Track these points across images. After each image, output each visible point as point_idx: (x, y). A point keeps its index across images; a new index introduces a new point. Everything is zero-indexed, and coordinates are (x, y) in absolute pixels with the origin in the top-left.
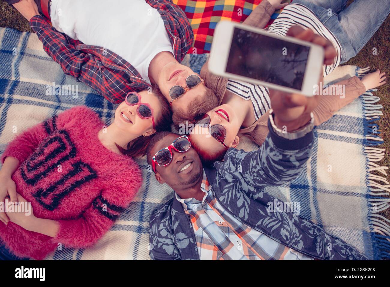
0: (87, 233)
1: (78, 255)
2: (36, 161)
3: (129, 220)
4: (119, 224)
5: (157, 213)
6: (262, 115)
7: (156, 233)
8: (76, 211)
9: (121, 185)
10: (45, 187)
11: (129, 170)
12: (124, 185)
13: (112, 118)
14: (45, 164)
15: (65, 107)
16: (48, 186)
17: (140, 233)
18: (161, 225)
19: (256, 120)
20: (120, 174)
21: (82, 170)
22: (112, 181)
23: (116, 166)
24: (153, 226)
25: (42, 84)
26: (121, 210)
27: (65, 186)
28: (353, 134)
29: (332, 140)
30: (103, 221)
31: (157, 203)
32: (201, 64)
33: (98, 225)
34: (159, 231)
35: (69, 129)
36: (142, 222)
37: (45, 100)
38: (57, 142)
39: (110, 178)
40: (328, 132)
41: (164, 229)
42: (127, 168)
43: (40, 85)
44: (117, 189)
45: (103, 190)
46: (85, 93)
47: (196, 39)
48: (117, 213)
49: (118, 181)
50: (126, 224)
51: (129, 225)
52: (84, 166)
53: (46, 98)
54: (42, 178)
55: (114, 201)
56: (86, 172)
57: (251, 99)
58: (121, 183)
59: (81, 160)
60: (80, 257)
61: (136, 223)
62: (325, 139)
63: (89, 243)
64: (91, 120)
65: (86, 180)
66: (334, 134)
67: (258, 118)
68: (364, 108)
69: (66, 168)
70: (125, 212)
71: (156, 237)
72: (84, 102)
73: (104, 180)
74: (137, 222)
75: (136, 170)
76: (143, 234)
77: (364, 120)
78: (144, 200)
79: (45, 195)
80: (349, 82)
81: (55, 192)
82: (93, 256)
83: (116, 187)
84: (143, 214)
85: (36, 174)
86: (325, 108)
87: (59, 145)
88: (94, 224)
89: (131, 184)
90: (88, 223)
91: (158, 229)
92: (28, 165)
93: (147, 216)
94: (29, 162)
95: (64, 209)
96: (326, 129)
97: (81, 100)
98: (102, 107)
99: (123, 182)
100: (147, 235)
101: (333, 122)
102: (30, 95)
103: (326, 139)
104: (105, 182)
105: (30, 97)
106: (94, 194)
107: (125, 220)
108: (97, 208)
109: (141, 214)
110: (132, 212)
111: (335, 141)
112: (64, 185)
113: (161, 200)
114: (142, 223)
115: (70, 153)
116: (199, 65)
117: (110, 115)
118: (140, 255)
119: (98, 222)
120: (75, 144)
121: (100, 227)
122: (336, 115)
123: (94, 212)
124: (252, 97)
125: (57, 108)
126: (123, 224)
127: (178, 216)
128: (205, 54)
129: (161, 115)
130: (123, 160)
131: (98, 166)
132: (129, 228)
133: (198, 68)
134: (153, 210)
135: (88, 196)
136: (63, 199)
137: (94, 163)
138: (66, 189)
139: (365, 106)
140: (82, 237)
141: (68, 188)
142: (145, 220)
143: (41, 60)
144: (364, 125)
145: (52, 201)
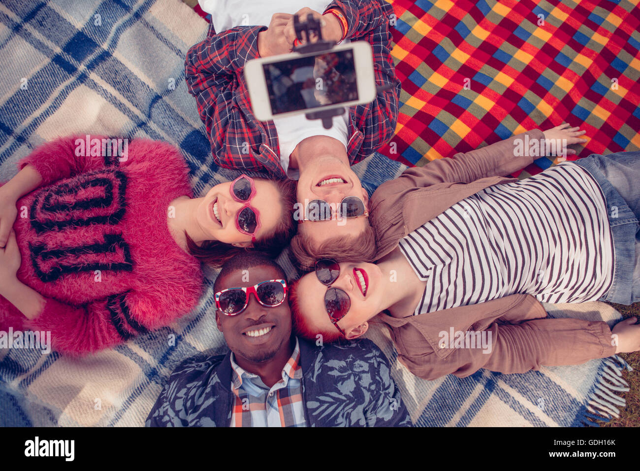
0: (77, 338)
1: (50, 357)
2: (61, 199)
3: (147, 351)
4: (129, 347)
5: (190, 365)
6: (428, 311)
7: (171, 398)
8: (79, 297)
9: (160, 298)
10: (52, 246)
11: (185, 282)
12: (164, 301)
13: (207, 186)
14: (70, 212)
15: (153, 129)
16: (56, 247)
17: (150, 379)
18: (184, 391)
19: (414, 314)
20: (166, 282)
21: (114, 250)
22: (150, 286)
23: (168, 267)
24: (173, 382)
25: (139, 78)
26: (143, 330)
27: (79, 260)
28: (551, 419)
29: (512, 409)
30: (109, 333)
31: (198, 350)
32: (384, 176)
33: (98, 334)
34: (176, 398)
35: (133, 176)
36: (161, 365)
37: (131, 103)
38: (103, 188)
39: (148, 280)
40: (514, 393)
41: (183, 399)
42: (183, 278)
43: (136, 78)
44: (151, 300)
45: (131, 291)
46: (191, 126)
47: (400, 132)
48: (135, 333)
49: (158, 291)
50: (139, 354)
51: (142, 357)
52: (120, 247)
53: (135, 101)
54: (54, 230)
55: (138, 315)
56: (120, 256)
57: (426, 282)
58: (161, 296)
59: (121, 233)
60: (51, 361)
61: (153, 362)
62: (502, 402)
63: (73, 352)
64: (173, 176)
65: (112, 268)
66: (521, 402)
67: (419, 313)
68: (593, 390)
69: (94, 235)
70: (148, 335)
71: (168, 403)
72: (182, 139)
73: (139, 280)
74: (156, 361)
75: (195, 287)
76: (153, 383)
77: (583, 408)
78: (184, 335)
79: (46, 257)
80: (589, 325)
81: (61, 260)
82: (68, 372)
83: (152, 297)
84: (170, 354)
85: (50, 220)
86: (531, 353)
87: (103, 194)
88: (94, 330)
89: (175, 306)
90: (87, 323)
91: (176, 393)
92: (47, 199)
93: (174, 361)
94: (51, 196)
95: (63, 288)
96: (514, 387)
97: (180, 134)
98: (203, 161)
99: (165, 296)
100: (158, 387)
101: (531, 384)
102: (115, 84)
103: (505, 402)
104: (138, 283)
105: (113, 88)
106: (115, 290)
107: (140, 347)
108: (110, 310)
109: (167, 353)
110: (157, 341)
111: (517, 413)
112: (78, 258)
113: (207, 348)
114: (160, 367)
115: (113, 215)
116: (381, 175)
117: (208, 180)
118: (134, 407)
119: (101, 331)
120: (128, 205)
121: (100, 339)
122: (542, 375)
123: (103, 314)
124: (430, 280)
125: (142, 125)
126: (134, 352)
127: (218, 389)
128: (399, 162)
129: (273, 232)
130: (184, 262)
131: (142, 255)
132: (140, 361)
133: (375, 181)
134: (187, 357)
135: (105, 288)
136: (67, 275)
137: (139, 247)
138: (78, 264)
139: (596, 387)
140: (67, 339)
141: (82, 265)
142: (168, 365)
143: (158, 40)
144: (577, 416)
145: (51, 271)
